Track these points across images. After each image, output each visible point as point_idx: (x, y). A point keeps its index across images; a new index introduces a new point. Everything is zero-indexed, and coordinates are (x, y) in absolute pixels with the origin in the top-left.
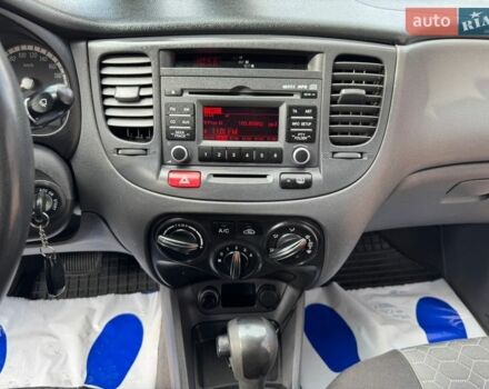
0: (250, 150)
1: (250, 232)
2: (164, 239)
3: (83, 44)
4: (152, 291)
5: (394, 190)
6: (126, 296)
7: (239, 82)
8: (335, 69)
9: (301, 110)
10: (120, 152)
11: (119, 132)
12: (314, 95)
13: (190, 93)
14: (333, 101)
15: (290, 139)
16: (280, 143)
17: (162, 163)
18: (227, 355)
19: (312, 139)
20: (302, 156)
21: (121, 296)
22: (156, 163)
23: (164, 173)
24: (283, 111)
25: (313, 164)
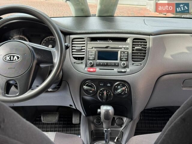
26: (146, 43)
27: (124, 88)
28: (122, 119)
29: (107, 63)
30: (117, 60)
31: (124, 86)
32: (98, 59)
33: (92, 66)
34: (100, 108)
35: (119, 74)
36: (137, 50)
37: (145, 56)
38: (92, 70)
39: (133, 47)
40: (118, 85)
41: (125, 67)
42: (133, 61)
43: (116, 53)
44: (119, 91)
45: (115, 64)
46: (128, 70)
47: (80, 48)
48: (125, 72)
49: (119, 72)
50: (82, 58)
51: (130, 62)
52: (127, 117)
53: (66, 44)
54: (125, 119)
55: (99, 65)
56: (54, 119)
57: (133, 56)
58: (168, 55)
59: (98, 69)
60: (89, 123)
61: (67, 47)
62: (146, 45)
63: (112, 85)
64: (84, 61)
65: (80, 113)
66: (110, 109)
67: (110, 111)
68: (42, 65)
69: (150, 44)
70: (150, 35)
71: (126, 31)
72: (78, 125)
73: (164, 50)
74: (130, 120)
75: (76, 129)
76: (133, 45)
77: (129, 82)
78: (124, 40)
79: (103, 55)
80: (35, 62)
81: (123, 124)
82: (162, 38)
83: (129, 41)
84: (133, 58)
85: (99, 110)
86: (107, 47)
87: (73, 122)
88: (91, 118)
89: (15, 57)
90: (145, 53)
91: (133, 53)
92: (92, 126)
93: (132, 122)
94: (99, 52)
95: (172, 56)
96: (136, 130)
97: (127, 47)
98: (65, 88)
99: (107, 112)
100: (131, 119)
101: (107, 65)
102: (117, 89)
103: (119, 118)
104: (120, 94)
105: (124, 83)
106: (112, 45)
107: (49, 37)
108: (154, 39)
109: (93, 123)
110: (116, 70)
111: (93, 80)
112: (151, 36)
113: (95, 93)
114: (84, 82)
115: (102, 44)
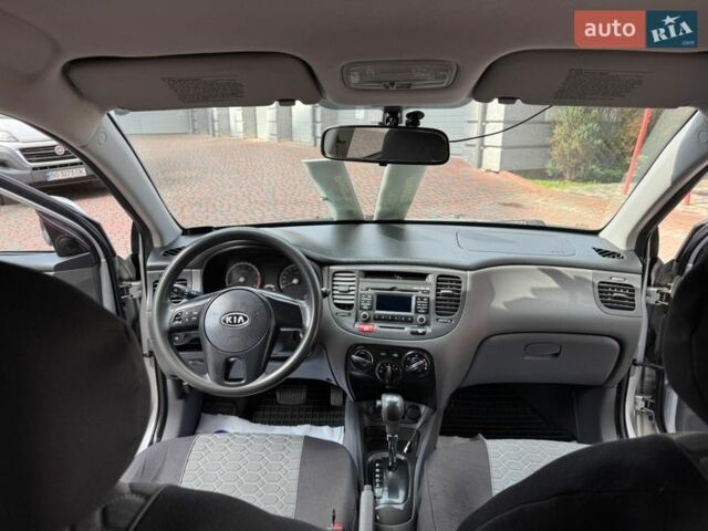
0: (398, 316)
1: (396, 355)
2: (354, 357)
3: (326, 268)
4: (337, 426)
5: (483, 341)
6: (318, 428)
7: (393, 286)
8: (438, 281)
9: (422, 299)
10: (338, 314)
11: (338, 305)
12: (428, 292)
13: (372, 289)
14: (437, 295)
15: (417, 311)
16: (412, 314)
17: (357, 320)
18: (380, 407)
19: (427, 312)
20: (421, 320)
21: (314, 427)
22: (353, 320)
23: (357, 326)
24: (414, 298)
25: (427, 324)
26: (460, 282)
27: (421, 362)
28: (418, 409)
29: (393, 316)
30: (409, 310)
31: (421, 357)
32: (378, 309)
33: (367, 321)
34: (380, 399)
35: (413, 337)
36: (445, 295)
37: (458, 306)
38: (366, 328)
39: (438, 290)
40: (411, 356)
41: (423, 326)
42: (438, 314)
43: (409, 299)
44: (414, 366)
45: (406, 317)
46: (429, 330)
47: (347, 289)
48: (424, 333)
49: (413, 333)
50: (349, 307)
51: (433, 316)
52: (426, 405)
53: (324, 289)
54: (423, 409)
55: (379, 319)
56: (299, 397)
57: (437, 305)
58: (499, 303)
59: (376, 326)
60: (360, 413)
61: (325, 295)
62: (460, 287)
63: (401, 356)
64: (353, 312)
65: (345, 394)
66: (396, 399)
67: (398, 405)
68: (282, 330)
69: (467, 286)
70: (466, 270)
71: (427, 261)
72: (341, 408)
73: (492, 295)
74: (431, 411)
75: (336, 413)
76: (438, 286)
77: (431, 353)
78: (423, 276)
79: (384, 301)
80: (273, 323)
81: (419, 416)
82: (488, 274)
83: (431, 279)
84: (437, 309)
85: (378, 403)
86: (392, 289)
87: (332, 403)
88: (364, 405)
89: (241, 318)
90: (459, 301)
91: (437, 300)
92: (366, 418)
93: (434, 416)
94: (380, 297)
95: (506, 304)
96: (442, 428)
97: (427, 289)
98: (319, 355)
99: (393, 405)
100: (435, 409)
101: (393, 320)
102: (410, 364)
103: (412, 407)
104: (414, 372)
105: (421, 353)
106: (401, 286)
108: (474, 278)
109: (367, 413)
110: (408, 329)
111: (367, 346)
112: (469, 273)
113: (371, 369)
114: (353, 348)
115: (385, 284)
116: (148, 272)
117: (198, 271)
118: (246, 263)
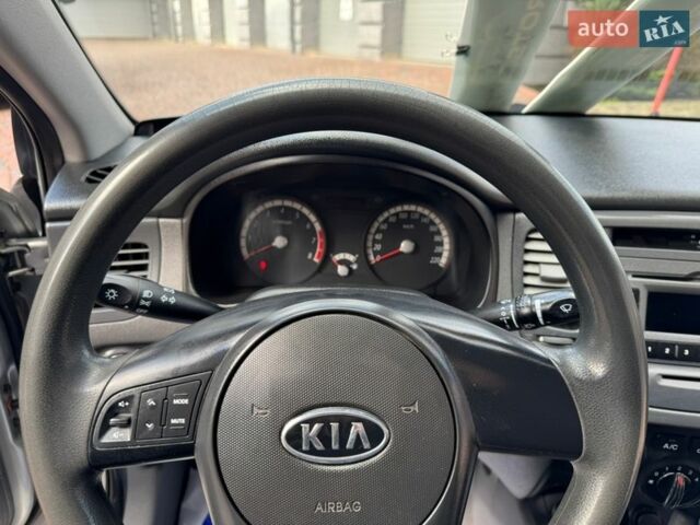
3: (511, 216)
7: (698, 267)
10: (541, 339)
13: (634, 276)
101: (694, 357)
107: (399, 209)
115: (672, 263)
116: (48, 225)
117: (176, 221)
118: (288, 203)
